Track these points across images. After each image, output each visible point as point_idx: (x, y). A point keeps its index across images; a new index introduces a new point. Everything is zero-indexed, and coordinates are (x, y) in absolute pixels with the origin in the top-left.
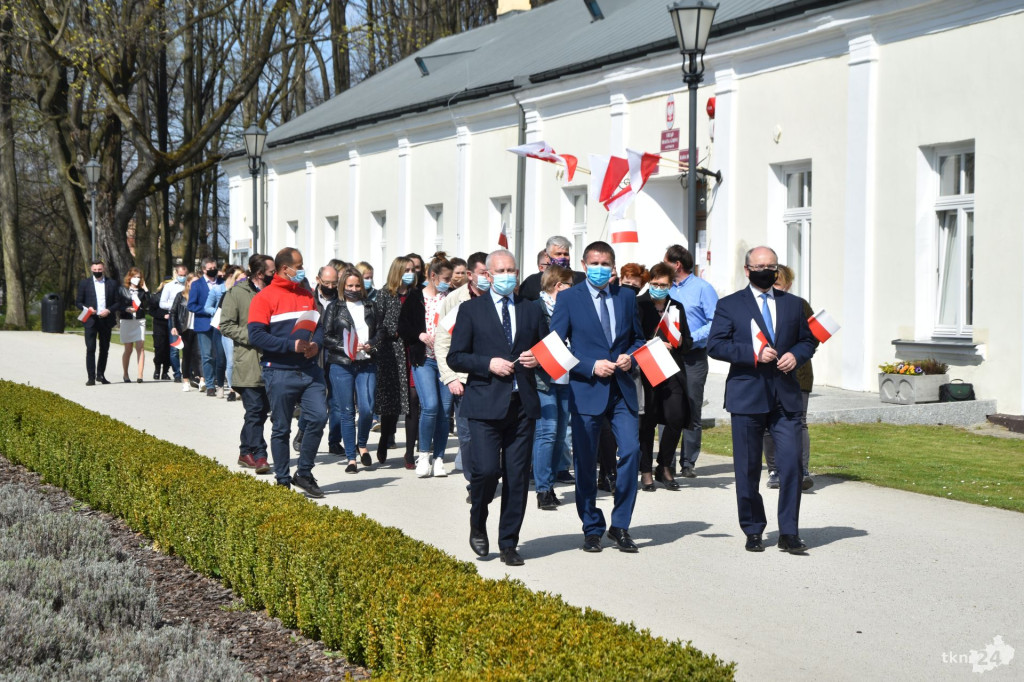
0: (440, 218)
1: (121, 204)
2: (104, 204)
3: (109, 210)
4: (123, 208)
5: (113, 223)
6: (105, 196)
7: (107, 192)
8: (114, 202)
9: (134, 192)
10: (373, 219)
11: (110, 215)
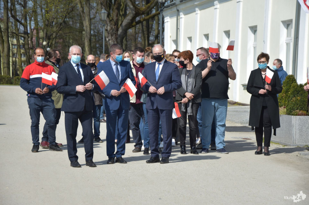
0: (256, 33)
1: (120, 31)
2: (113, 31)
3: (115, 34)
4: (121, 33)
5: (116, 39)
6: (113, 27)
7: (115, 25)
8: (117, 30)
9: (126, 26)
10: (224, 34)
11: (115, 36)
